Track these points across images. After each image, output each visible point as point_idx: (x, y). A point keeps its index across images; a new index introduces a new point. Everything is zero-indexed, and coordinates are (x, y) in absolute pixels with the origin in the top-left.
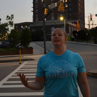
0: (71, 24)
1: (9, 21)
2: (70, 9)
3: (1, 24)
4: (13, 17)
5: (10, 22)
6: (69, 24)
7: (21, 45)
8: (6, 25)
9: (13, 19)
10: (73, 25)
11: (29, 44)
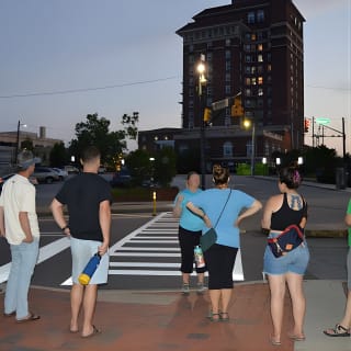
0: (270, 135)
1: (127, 125)
2: (270, 101)
3: (110, 132)
4: (136, 118)
5: (130, 128)
6: (266, 134)
7: (154, 182)
8: (121, 135)
9: (136, 123)
10: (276, 137)
11: (170, 180)
